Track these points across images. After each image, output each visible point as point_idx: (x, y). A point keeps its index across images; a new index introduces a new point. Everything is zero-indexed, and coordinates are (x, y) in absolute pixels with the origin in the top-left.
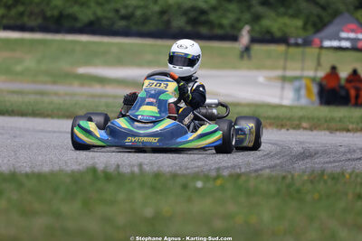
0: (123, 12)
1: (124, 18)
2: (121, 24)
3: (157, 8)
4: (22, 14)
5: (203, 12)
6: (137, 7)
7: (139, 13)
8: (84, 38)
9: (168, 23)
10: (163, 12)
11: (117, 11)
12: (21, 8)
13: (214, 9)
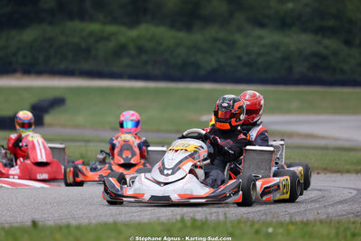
0: (245, 59)
1: (246, 65)
2: (246, 70)
3: (278, 55)
4: (145, 63)
5: (324, 58)
6: (260, 54)
7: (261, 60)
8: (208, 86)
9: (290, 69)
10: (285, 58)
11: (240, 58)
12: (144, 57)
13: (335, 54)
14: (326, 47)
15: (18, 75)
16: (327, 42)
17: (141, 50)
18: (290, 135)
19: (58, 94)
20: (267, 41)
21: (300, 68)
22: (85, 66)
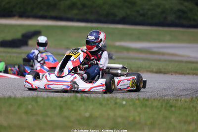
0: (141, 12)
1: (142, 15)
2: (141, 18)
3: (159, 10)
4: (86, 13)
5: (184, 12)
6: (149, 10)
7: (150, 13)
8: (120, 26)
9: (165, 18)
10: (163, 12)
11: (138, 11)
12: (86, 10)
13: (191, 10)
14: (186, 7)
15: (16, 18)
16: (186, 4)
17: (84, 6)
18: (164, 54)
19: (37, 29)
20: (153, 2)
21: (171, 18)
22: (53, 14)
